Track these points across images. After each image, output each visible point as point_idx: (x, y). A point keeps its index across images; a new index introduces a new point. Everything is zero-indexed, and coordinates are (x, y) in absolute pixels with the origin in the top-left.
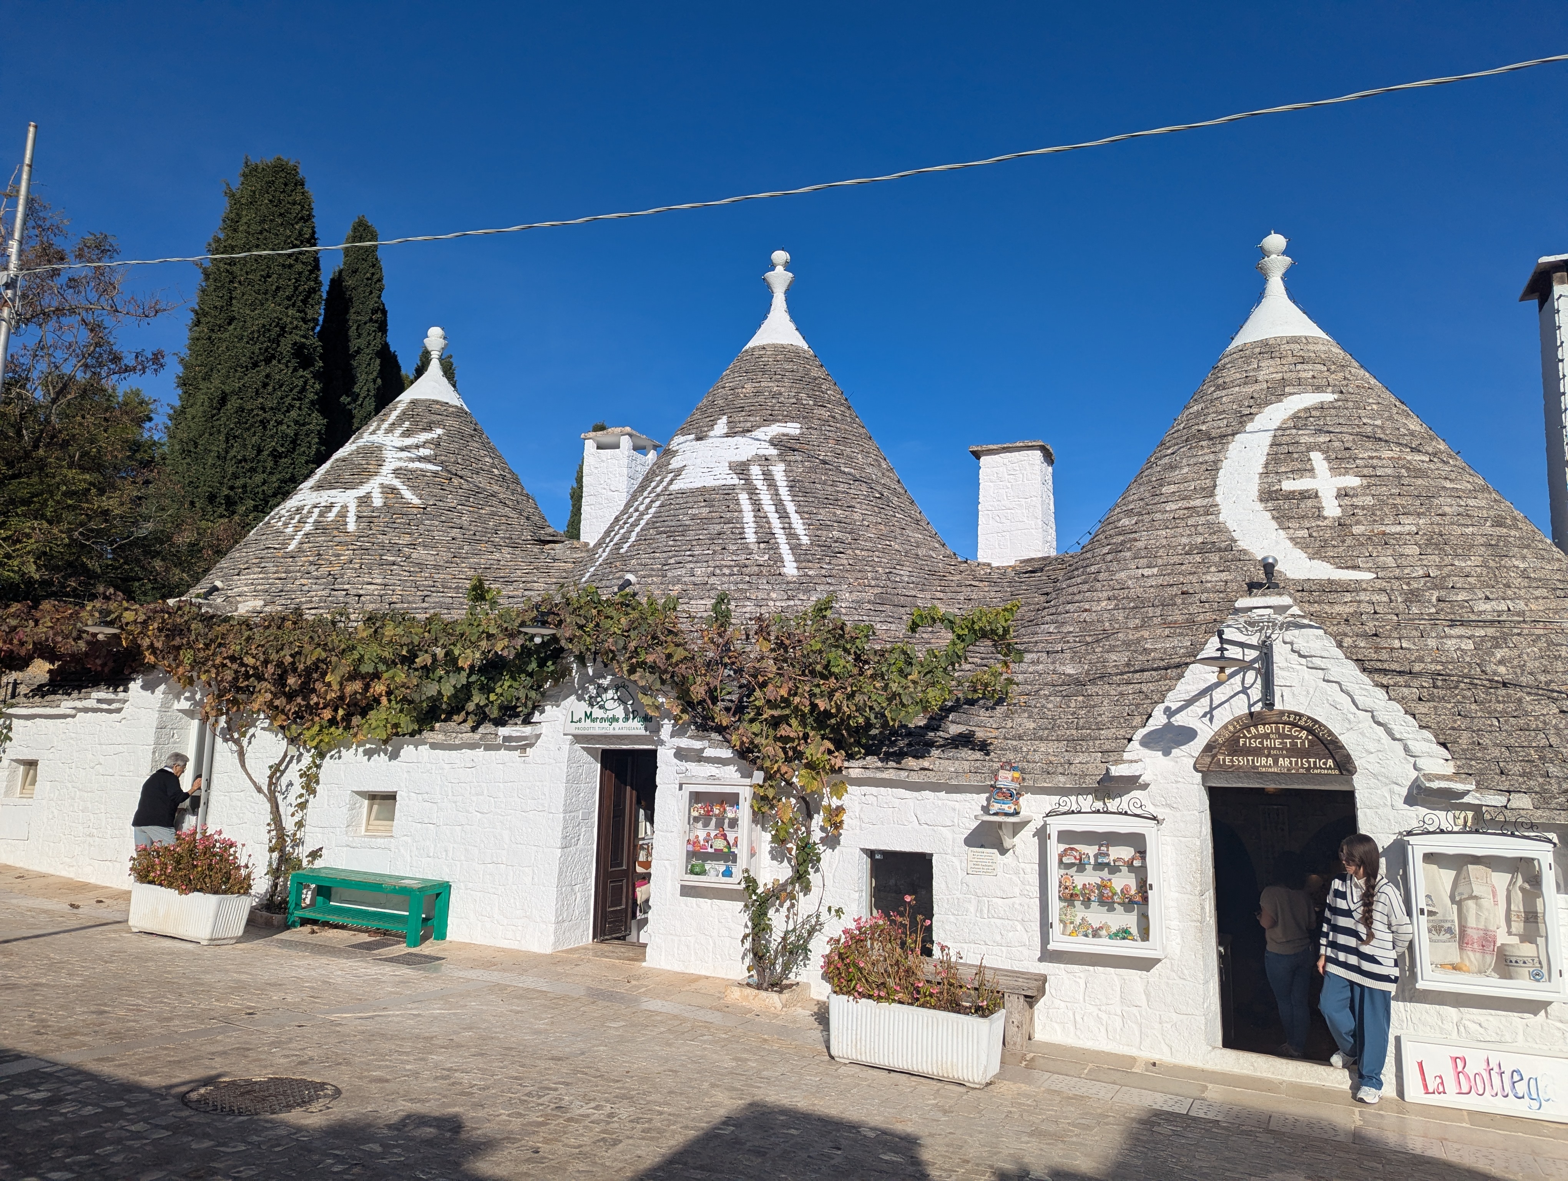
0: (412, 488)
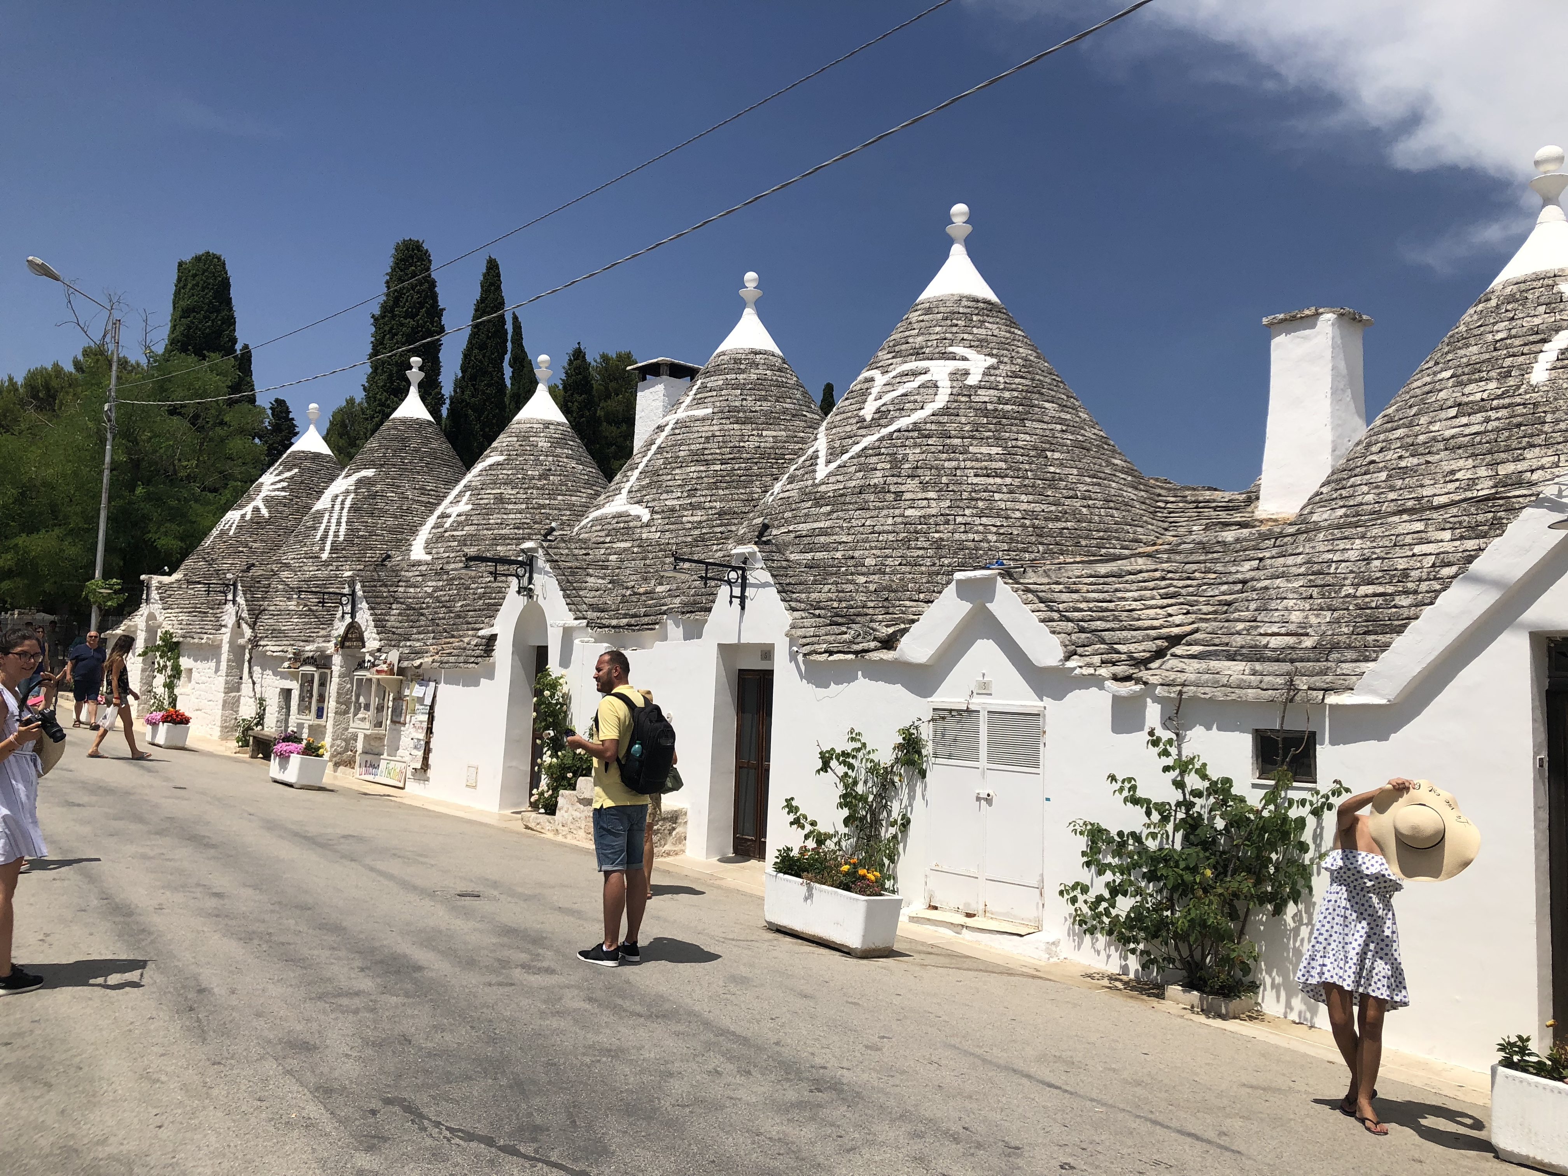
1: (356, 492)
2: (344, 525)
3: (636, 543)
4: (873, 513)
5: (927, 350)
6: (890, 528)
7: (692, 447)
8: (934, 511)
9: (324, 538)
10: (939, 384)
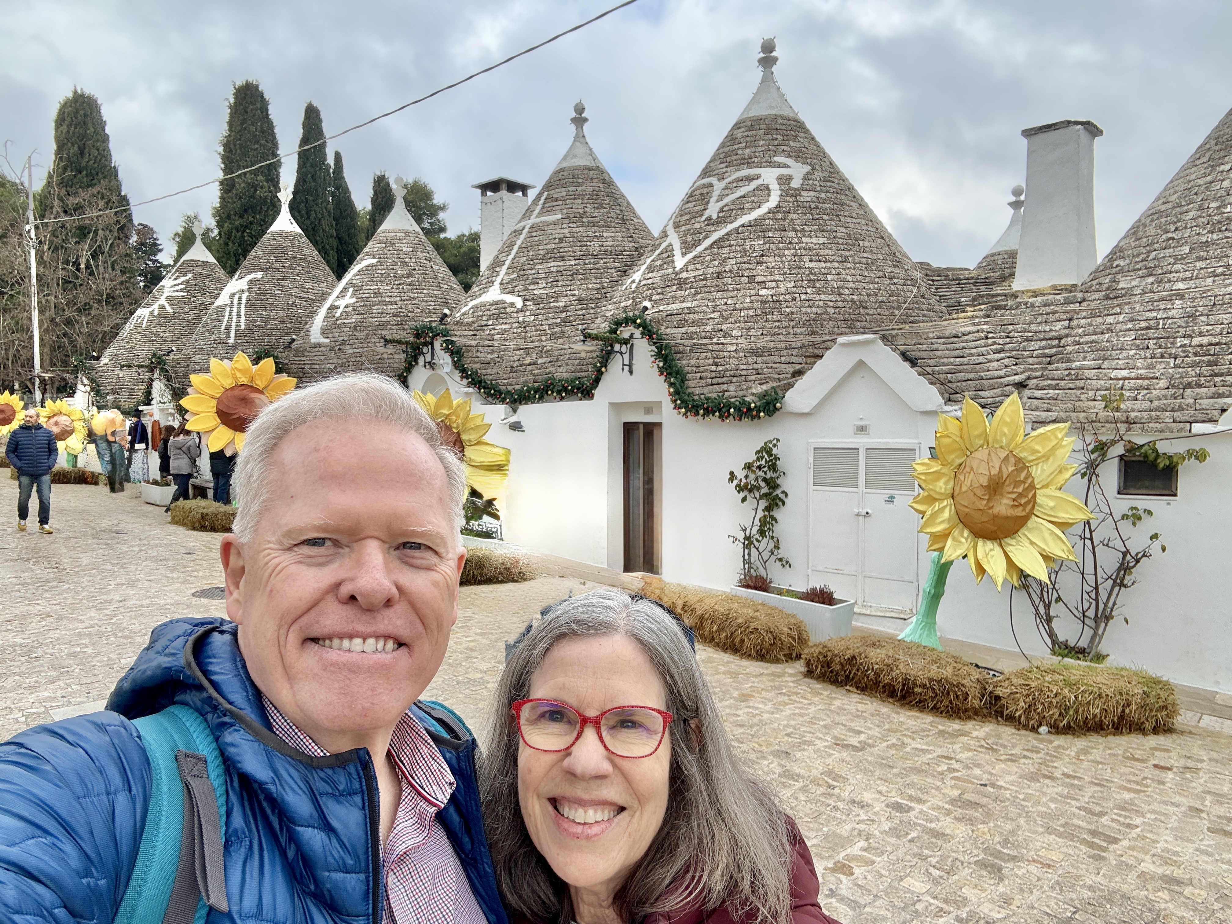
0: (171, 305)
1: (249, 290)
2: (243, 318)
3: (514, 325)
4: (732, 294)
5: (756, 160)
6: (749, 305)
7: (549, 247)
8: (783, 291)
9: (228, 328)
10: (771, 187)
